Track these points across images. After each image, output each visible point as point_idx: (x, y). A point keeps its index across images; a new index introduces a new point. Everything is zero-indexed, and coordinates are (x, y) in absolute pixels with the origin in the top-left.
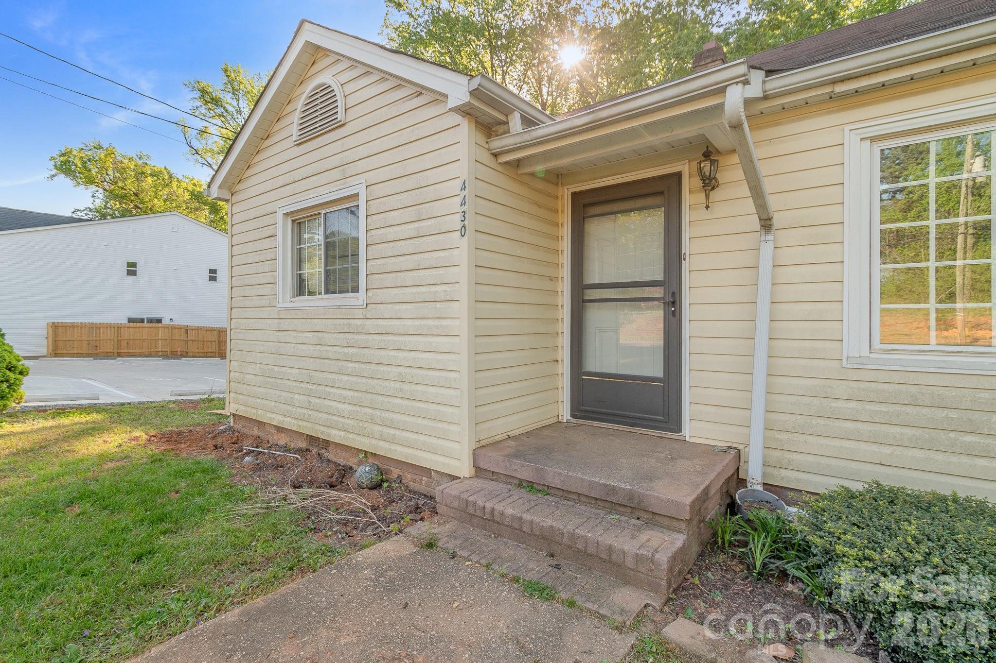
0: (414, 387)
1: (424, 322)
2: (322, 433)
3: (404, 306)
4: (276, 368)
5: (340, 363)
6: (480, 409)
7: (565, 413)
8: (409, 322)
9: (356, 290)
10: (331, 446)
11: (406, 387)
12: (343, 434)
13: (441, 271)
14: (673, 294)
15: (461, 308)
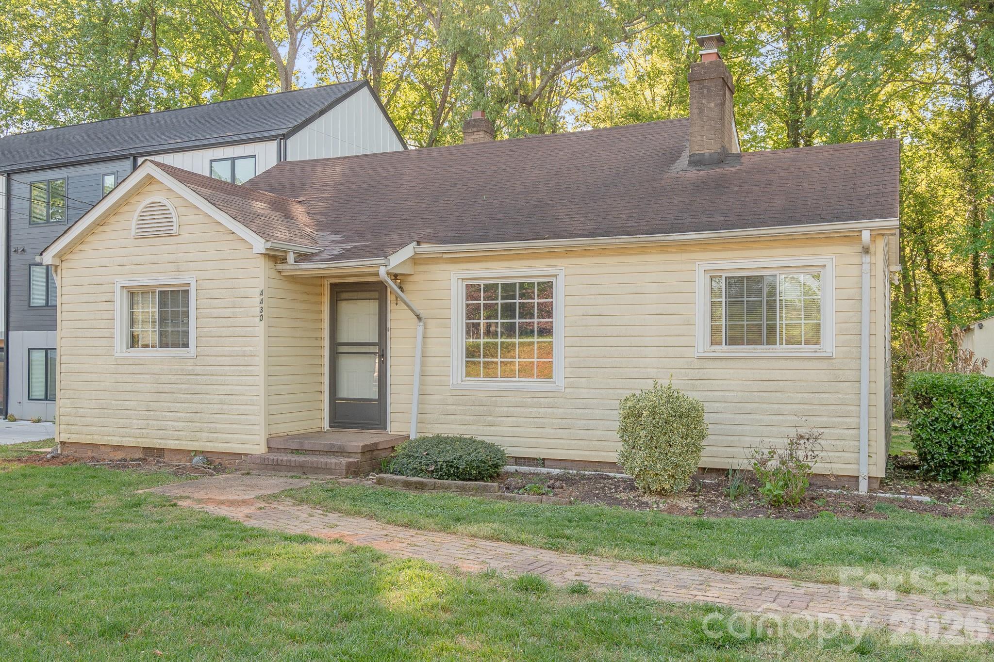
0: (230, 407)
1: (237, 368)
2: (159, 444)
3: (224, 358)
4: (113, 402)
5: (175, 395)
6: (271, 417)
7: (326, 426)
8: (228, 368)
9: (186, 345)
10: (166, 453)
11: (225, 407)
12: (177, 442)
13: (249, 339)
14: (383, 350)
15: (260, 360)
